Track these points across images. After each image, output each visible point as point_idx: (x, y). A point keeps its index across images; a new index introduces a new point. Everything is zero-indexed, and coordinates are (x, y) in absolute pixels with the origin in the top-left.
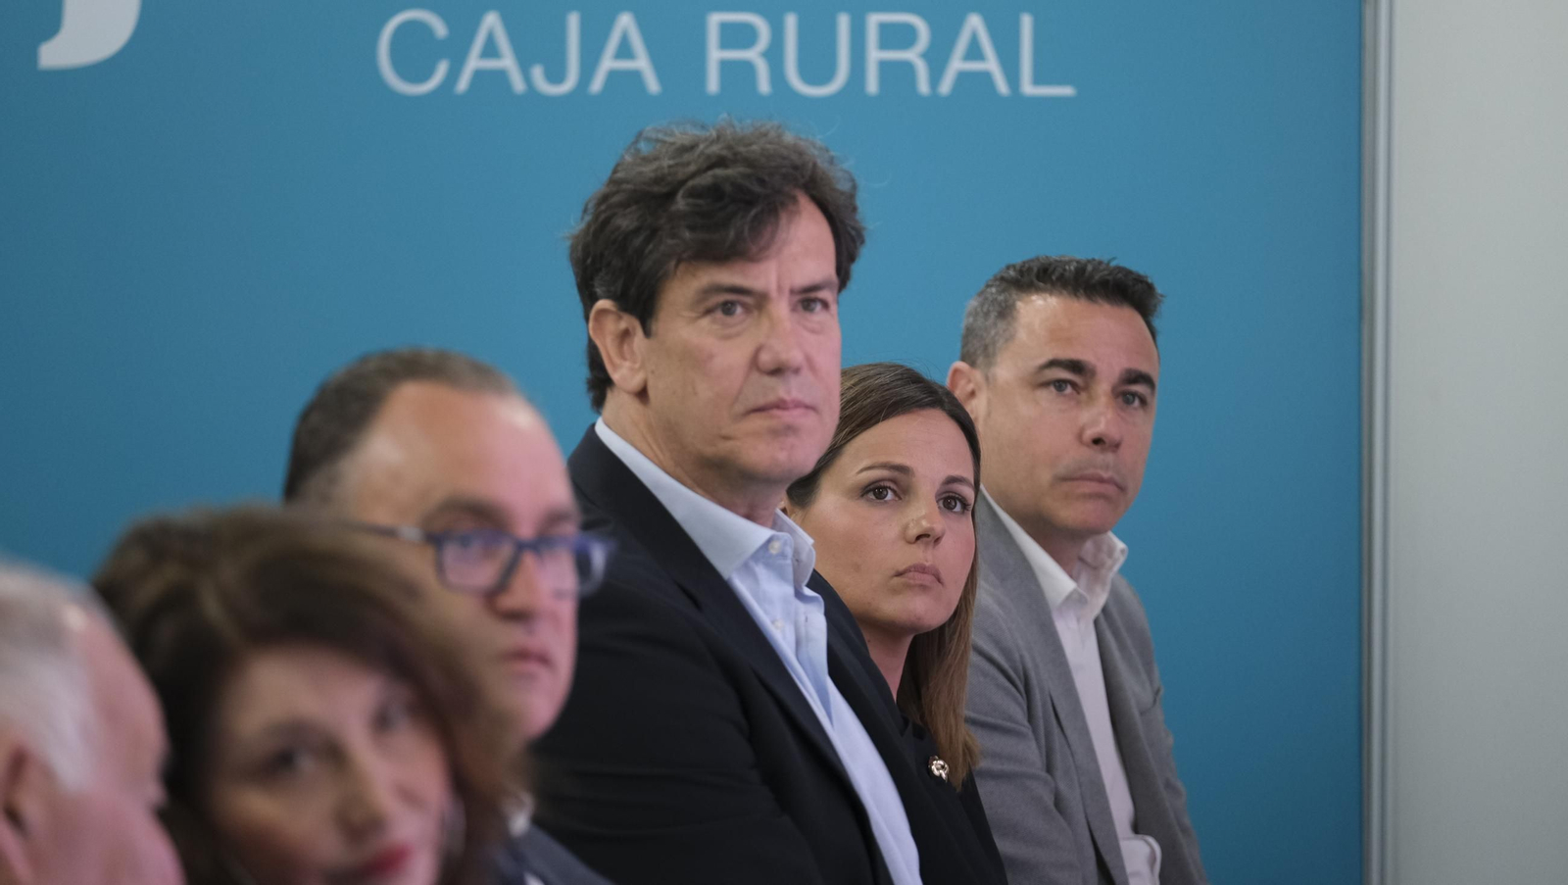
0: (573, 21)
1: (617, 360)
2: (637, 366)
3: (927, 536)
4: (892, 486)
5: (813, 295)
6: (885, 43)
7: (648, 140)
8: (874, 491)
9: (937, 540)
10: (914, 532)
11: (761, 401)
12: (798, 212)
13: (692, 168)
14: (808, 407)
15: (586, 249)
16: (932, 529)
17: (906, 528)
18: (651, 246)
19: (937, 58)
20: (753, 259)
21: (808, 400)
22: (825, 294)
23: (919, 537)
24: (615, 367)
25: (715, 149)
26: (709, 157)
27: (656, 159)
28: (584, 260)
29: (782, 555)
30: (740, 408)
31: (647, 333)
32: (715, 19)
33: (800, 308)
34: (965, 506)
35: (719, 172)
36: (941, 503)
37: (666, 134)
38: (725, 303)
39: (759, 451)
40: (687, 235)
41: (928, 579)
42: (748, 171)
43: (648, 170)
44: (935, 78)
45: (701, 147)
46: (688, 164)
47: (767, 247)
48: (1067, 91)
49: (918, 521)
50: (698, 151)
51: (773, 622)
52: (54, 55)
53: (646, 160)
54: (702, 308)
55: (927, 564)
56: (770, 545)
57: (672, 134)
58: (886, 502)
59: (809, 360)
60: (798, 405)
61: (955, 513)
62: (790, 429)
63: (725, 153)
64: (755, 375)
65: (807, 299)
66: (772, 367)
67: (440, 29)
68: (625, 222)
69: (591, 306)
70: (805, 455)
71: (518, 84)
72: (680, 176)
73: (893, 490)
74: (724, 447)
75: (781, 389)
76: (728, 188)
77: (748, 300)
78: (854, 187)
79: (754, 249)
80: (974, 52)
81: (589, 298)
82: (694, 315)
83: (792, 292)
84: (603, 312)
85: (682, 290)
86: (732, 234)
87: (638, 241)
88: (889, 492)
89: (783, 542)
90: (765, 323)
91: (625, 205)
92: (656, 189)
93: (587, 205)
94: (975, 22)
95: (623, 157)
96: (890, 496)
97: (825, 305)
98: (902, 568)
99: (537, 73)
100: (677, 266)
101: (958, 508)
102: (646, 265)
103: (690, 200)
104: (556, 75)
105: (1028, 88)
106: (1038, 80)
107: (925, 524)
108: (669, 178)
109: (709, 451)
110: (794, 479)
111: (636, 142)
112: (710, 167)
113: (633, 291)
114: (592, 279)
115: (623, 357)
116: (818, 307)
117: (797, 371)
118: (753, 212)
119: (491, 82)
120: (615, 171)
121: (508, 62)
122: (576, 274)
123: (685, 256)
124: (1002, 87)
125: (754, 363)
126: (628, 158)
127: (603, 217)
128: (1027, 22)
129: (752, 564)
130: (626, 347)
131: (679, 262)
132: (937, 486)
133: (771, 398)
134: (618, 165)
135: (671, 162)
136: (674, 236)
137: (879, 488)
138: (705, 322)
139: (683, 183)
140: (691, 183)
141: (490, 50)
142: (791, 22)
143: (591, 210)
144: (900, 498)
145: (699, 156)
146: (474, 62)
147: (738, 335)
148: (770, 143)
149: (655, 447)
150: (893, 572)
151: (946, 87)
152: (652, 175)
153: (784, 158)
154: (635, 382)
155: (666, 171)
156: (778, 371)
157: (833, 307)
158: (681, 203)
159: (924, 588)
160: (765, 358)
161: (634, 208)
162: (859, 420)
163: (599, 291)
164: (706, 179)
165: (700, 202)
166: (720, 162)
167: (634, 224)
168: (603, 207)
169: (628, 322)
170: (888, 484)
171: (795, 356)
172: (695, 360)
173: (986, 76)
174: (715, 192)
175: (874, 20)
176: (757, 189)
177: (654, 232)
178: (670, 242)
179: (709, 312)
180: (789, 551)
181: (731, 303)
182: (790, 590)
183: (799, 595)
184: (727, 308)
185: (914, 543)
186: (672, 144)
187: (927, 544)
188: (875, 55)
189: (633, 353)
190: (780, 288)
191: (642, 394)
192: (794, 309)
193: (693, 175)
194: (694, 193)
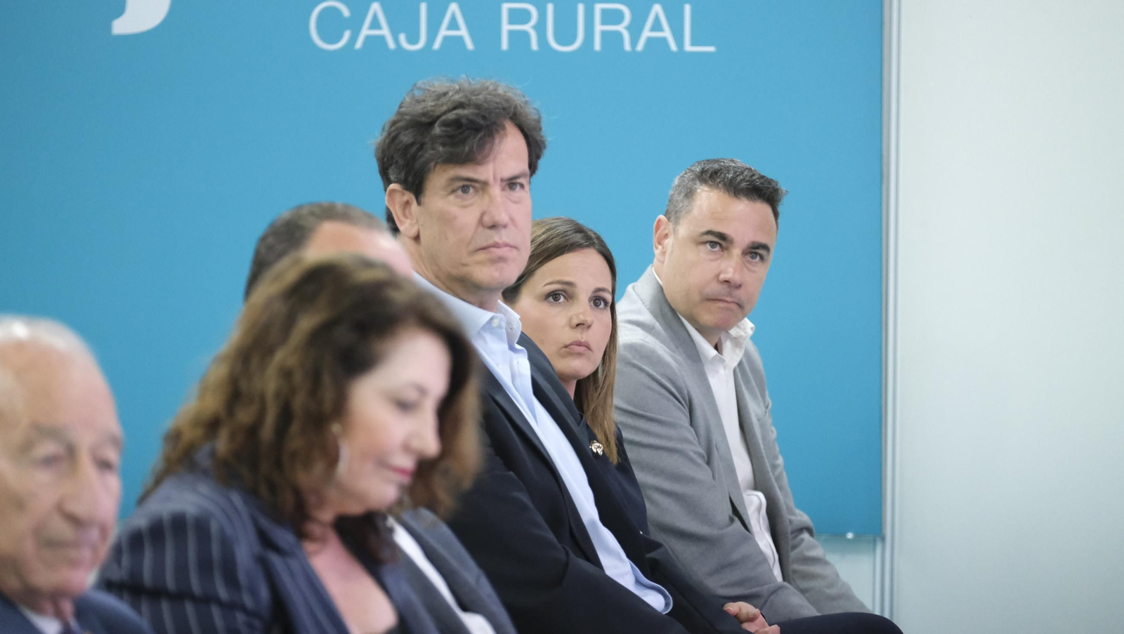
0: (423, 7)
1: (402, 219)
2: (414, 221)
3: (583, 324)
4: (563, 293)
5: (514, 181)
6: (605, 21)
7: (420, 89)
8: (554, 296)
9: (589, 327)
10: (575, 321)
11: (485, 244)
12: (506, 135)
13: (445, 108)
14: (511, 246)
15: (383, 151)
16: (586, 321)
17: (570, 319)
18: (420, 153)
19: (635, 30)
20: (479, 163)
21: (512, 243)
22: (521, 180)
23: (578, 325)
24: (402, 222)
25: (457, 97)
26: (454, 101)
27: (424, 101)
28: (383, 159)
29: (500, 327)
30: (472, 247)
31: (419, 203)
32: (506, 7)
33: (507, 188)
34: (606, 303)
35: (460, 111)
36: (592, 302)
37: (430, 86)
38: (463, 186)
39: (484, 273)
40: (441, 149)
41: (581, 349)
42: (476, 111)
43: (419, 108)
44: (634, 42)
45: (450, 94)
46: (442, 105)
47: (486, 157)
48: (711, 49)
49: (577, 315)
50: (447, 97)
51: (497, 365)
52: (121, 26)
53: (418, 102)
54: (450, 189)
55: (583, 341)
56: (493, 321)
57: (434, 87)
58: (559, 303)
59: (512, 220)
60: (506, 245)
61: (600, 309)
62: (501, 259)
63: (463, 100)
64: (481, 229)
65: (511, 183)
66: (490, 224)
67: (346, 12)
68: (406, 138)
69: (388, 186)
70: (511, 274)
71: (392, 45)
72: (437, 113)
73: (563, 295)
74: (464, 270)
75: (497, 237)
76: (464, 121)
77: (477, 185)
78: (540, 117)
79: (479, 157)
80: (657, 26)
81: (387, 181)
82: (445, 193)
83: (502, 180)
84: (393, 191)
85: (438, 180)
86: (467, 148)
87: (414, 149)
88: (562, 296)
89: (499, 319)
90: (486, 199)
91: (406, 128)
92: (423, 119)
93: (384, 126)
94: (657, 8)
95: (404, 99)
96: (562, 299)
97: (522, 186)
98: (568, 343)
99: (402, 37)
100: (435, 166)
101: (602, 305)
102: (417, 165)
103: (443, 128)
104: (413, 39)
105: (688, 48)
106: (693, 43)
107: (582, 317)
108: (431, 113)
109: (454, 272)
110: (505, 287)
111: (412, 90)
112: (455, 108)
113: (410, 179)
114: (387, 169)
115: (405, 216)
116: (518, 187)
117: (505, 226)
118: (479, 136)
119: (375, 43)
120: (401, 107)
121: (385, 31)
122: (379, 166)
123: (439, 160)
124: (673, 47)
125: (481, 222)
126: (408, 100)
127: (393, 134)
128: (687, 9)
129: (482, 332)
130: (407, 212)
131: (436, 164)
132: (590, 294)
133: (491, 242)
134: (402, 103)
135: (432, 104)
136: (433, 149)
137: (557, 294)
138: (452, 197)
139: (439, 117)
140: (443, 118)
141: (375, 24)
142: (550, 8)
143: (387, 128)
144: (568, 301)
145: (449, 101)
146: (365, 31)
147: (471, 205)
148: (490, 94)
149: (423, 267)
150: (562, 345)
151: (640, 47)
152: (421, 111)
153: (497, 103)
154: (413, 232)
155: (429, 108)
156: (494, 227)
157: (527, 187)
158: (437, 130)
159: (580, 355)
160: (486, 219)
161: (410, 130)
162: (546, 255)
163: (392, 177)
164: (451, 116)
165: (449, 129)
166: (460, 105)
167: (411, 140)
168: (393, 129)
169: (409, 196)
170: (560, 292)
171: (503, 217)
172: (446, 220)
173: (664, 40)
174: (457, 123)
175: (598, 7)
176: (482, 122)
177: (422, 145)
178: (431, 152)
179: (453, 191)
180: (504, 324)
181: (467, 186)
182: (506, 346)
183: (512, 348)
184: (465, 189)
185: (575, 328)
186: (435, 92)
187: (583, 329)
188: (599, 28)
189: (411, 214)
190: (495, 178)
191: (417, 238)
192: (503, 190)
193: (445, 113)
194: (445, 124)
